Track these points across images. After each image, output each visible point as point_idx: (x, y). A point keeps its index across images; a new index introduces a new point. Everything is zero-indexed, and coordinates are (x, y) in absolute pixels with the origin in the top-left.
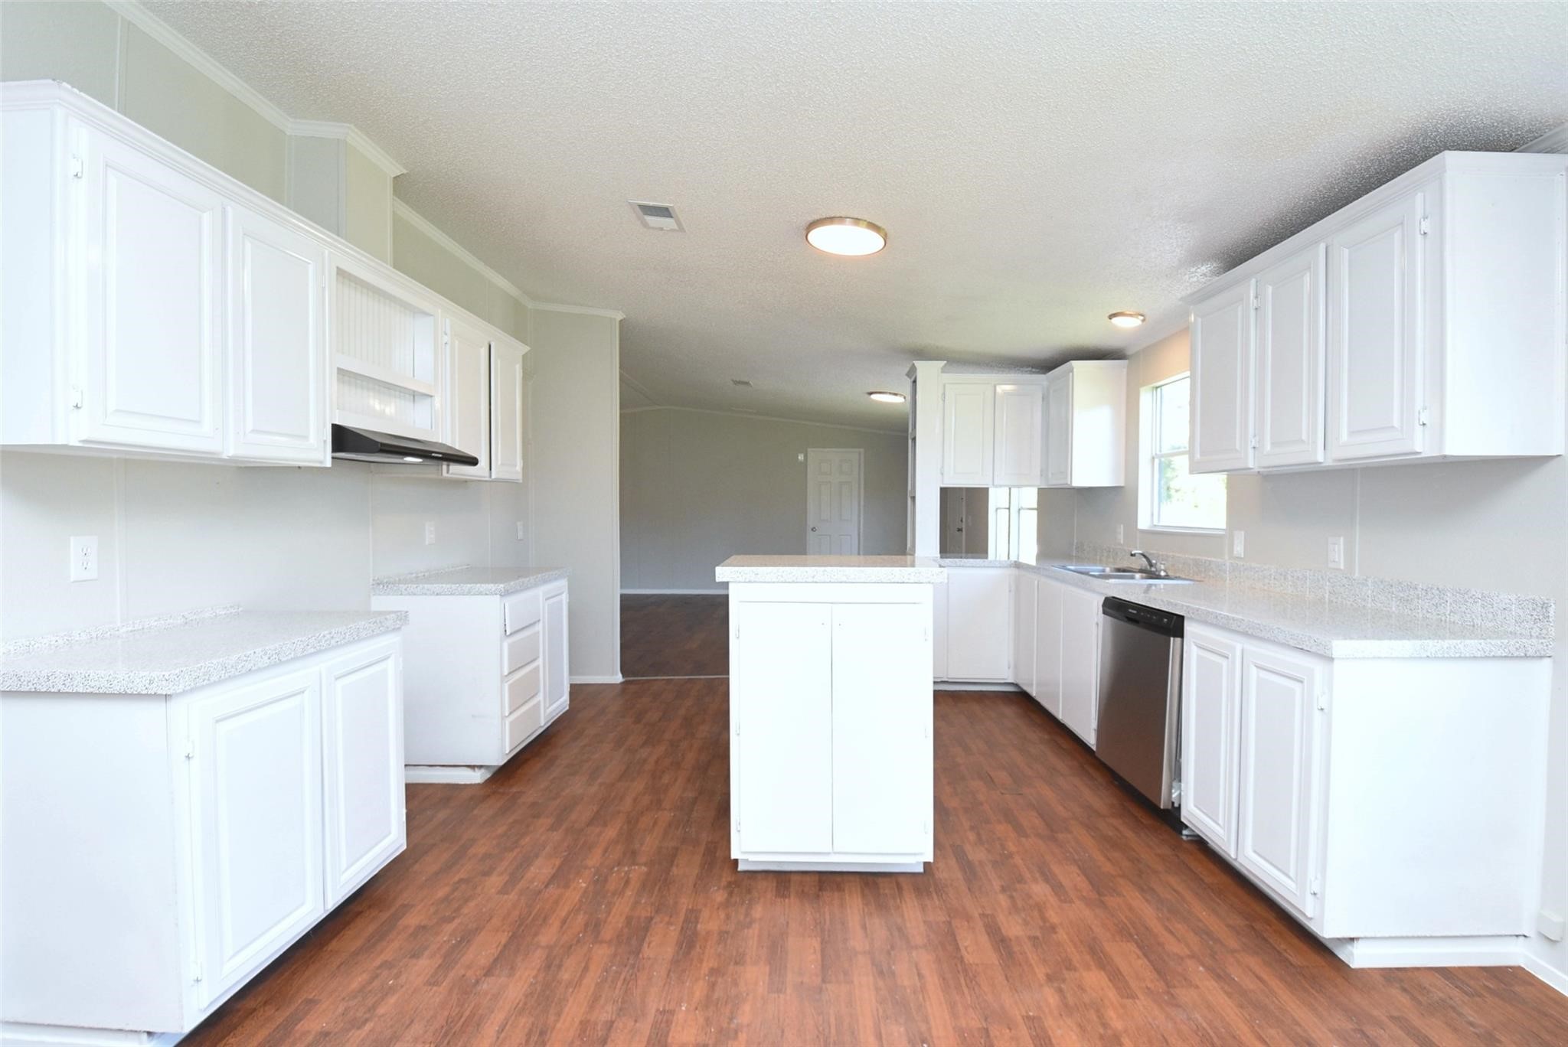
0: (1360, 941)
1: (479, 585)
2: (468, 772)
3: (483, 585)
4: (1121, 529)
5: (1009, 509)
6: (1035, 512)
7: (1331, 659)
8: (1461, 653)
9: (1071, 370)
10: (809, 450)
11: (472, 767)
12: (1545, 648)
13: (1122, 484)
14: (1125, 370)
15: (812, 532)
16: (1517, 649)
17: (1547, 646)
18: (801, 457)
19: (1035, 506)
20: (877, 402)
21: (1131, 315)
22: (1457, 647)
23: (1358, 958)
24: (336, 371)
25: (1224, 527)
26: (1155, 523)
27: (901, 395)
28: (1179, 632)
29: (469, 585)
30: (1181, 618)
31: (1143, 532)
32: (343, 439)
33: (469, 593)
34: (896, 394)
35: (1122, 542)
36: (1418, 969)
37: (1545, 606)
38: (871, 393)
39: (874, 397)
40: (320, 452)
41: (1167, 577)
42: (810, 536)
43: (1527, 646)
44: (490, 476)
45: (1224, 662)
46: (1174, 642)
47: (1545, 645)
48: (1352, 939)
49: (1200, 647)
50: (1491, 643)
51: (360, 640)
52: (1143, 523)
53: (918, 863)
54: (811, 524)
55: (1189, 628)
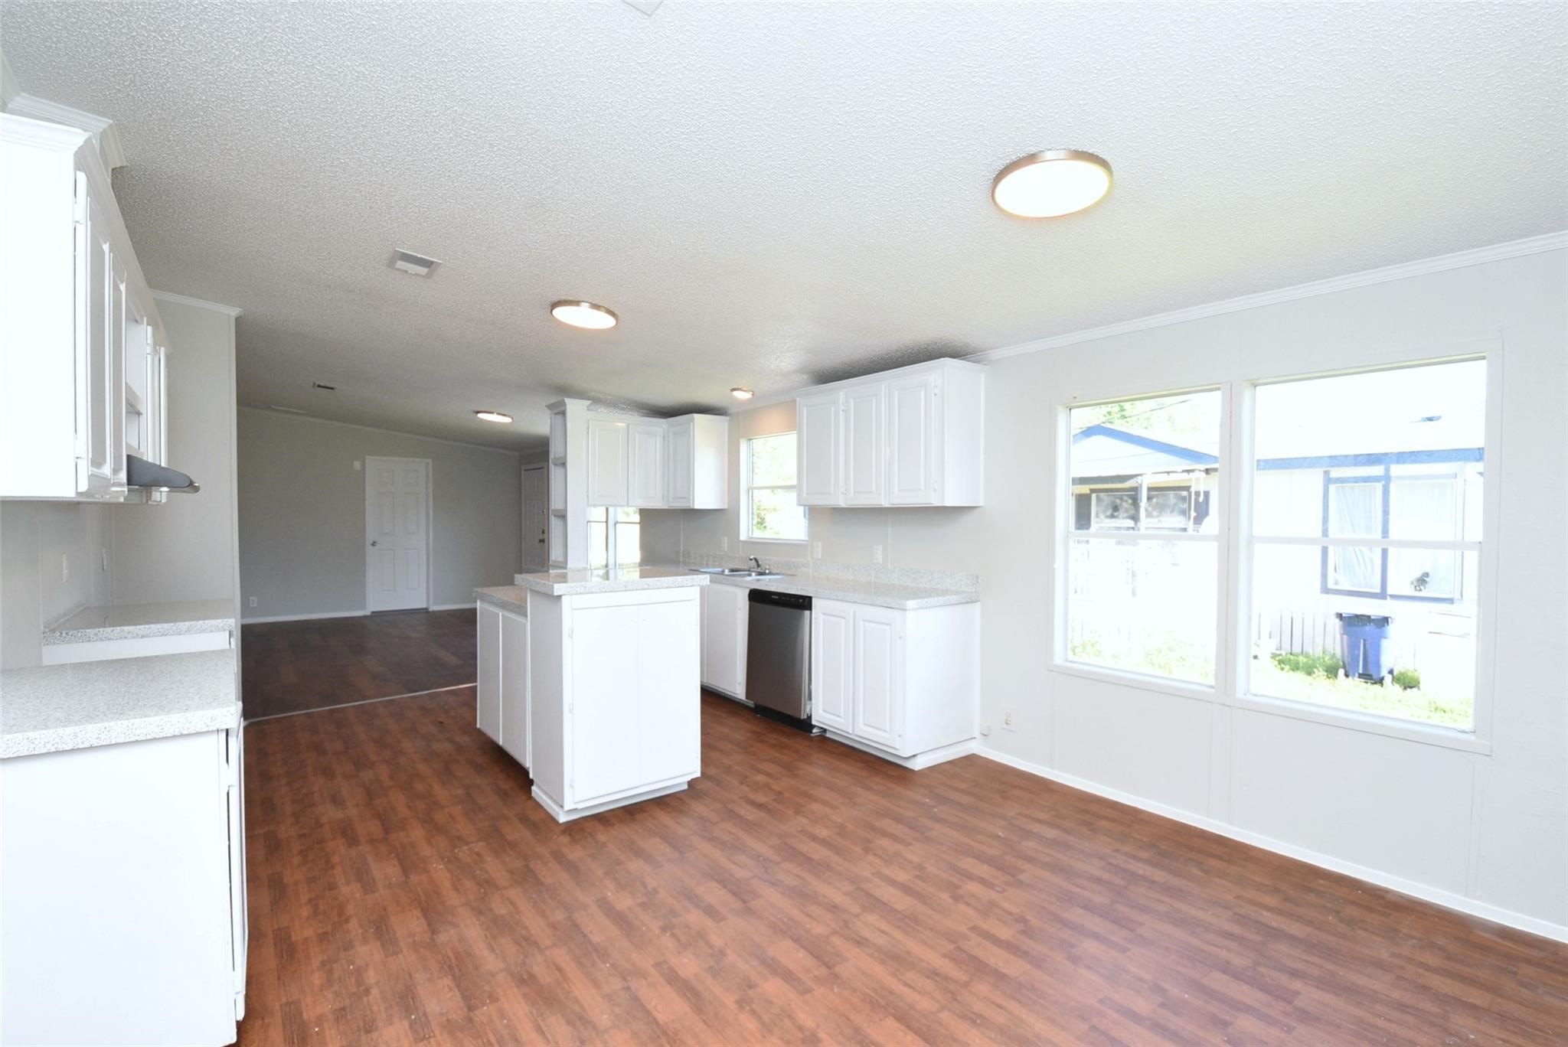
0: (919, 756)
1: (200, 622)
3: (206, 622)
4: (726, 539)
5: (607, 522)
6: (637, 527)
7: (905, 610)
9: (693, 420)
10: (367, 457)
12: (978, 597)
13: (726, 507)
14: (727, 424)
15: (371, 547)
16: (969, 598)
18: (357, 465)
19: (638, 520)
20: (482, 420)
21: (745, 391)
23: (918, 765)
25: (807, 539)
26: (750, 535)
27: (509, 416)
28: (810, 608)
29: (187, 623)
30: (810, 598)
31: (744, 542)
33: (188, 631)
34: (504, 415)
35: (726, 549)
36: (940, 764)
37: (977, 577)
38: (478, 412)
39: (480, 415)
41: (770, 574)
42: (369, 549)
43: (972, 597)
45: (843, 621)
46: (807, 613)
47: (977, 595)
48: (914, 756)
49: (824, 614)
52: (743, 537)
53: (683, 783)
54: (370, 539)
55: (814, 602)
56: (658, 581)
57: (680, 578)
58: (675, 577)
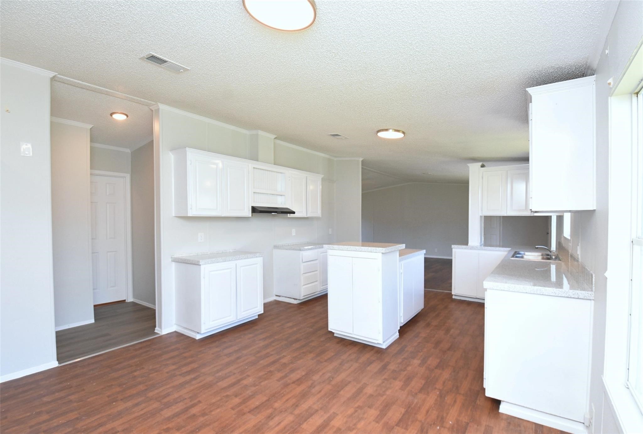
2: (293, 300)
8: (543, 293)
11: (294, 299)
12: (590, 296)
16: (573, 294)
17: (591, 295)
22: (541, 290)
24: (253, 193)
32: (254, 210)
40: (249, 213)
43: (579, 293)
44: (307, 216)
47: (589, 294)
50: (559, 291)
51: (248, 258)
56: (360, 248)
57: (370, 248)
58: (367, 248)
